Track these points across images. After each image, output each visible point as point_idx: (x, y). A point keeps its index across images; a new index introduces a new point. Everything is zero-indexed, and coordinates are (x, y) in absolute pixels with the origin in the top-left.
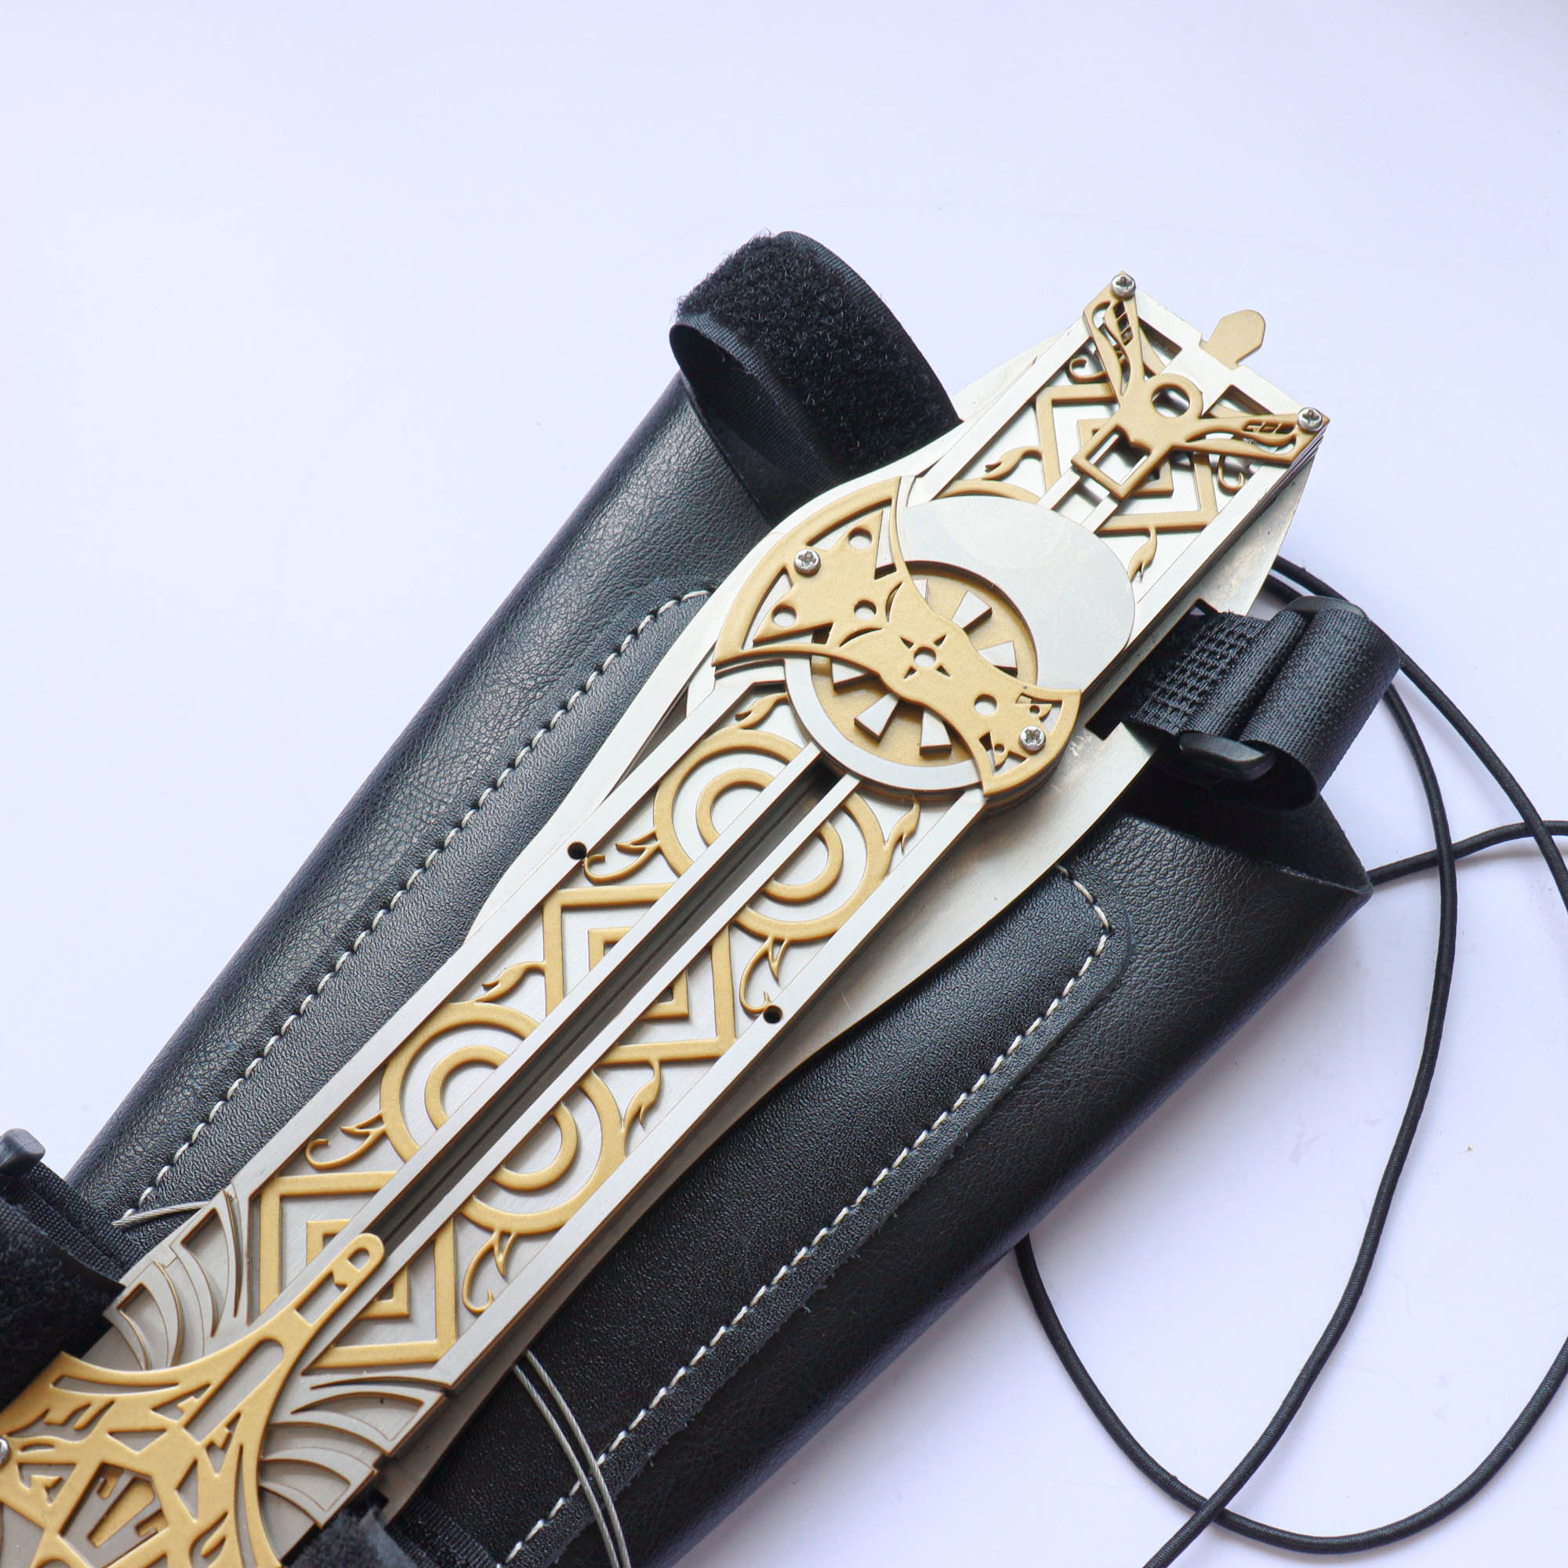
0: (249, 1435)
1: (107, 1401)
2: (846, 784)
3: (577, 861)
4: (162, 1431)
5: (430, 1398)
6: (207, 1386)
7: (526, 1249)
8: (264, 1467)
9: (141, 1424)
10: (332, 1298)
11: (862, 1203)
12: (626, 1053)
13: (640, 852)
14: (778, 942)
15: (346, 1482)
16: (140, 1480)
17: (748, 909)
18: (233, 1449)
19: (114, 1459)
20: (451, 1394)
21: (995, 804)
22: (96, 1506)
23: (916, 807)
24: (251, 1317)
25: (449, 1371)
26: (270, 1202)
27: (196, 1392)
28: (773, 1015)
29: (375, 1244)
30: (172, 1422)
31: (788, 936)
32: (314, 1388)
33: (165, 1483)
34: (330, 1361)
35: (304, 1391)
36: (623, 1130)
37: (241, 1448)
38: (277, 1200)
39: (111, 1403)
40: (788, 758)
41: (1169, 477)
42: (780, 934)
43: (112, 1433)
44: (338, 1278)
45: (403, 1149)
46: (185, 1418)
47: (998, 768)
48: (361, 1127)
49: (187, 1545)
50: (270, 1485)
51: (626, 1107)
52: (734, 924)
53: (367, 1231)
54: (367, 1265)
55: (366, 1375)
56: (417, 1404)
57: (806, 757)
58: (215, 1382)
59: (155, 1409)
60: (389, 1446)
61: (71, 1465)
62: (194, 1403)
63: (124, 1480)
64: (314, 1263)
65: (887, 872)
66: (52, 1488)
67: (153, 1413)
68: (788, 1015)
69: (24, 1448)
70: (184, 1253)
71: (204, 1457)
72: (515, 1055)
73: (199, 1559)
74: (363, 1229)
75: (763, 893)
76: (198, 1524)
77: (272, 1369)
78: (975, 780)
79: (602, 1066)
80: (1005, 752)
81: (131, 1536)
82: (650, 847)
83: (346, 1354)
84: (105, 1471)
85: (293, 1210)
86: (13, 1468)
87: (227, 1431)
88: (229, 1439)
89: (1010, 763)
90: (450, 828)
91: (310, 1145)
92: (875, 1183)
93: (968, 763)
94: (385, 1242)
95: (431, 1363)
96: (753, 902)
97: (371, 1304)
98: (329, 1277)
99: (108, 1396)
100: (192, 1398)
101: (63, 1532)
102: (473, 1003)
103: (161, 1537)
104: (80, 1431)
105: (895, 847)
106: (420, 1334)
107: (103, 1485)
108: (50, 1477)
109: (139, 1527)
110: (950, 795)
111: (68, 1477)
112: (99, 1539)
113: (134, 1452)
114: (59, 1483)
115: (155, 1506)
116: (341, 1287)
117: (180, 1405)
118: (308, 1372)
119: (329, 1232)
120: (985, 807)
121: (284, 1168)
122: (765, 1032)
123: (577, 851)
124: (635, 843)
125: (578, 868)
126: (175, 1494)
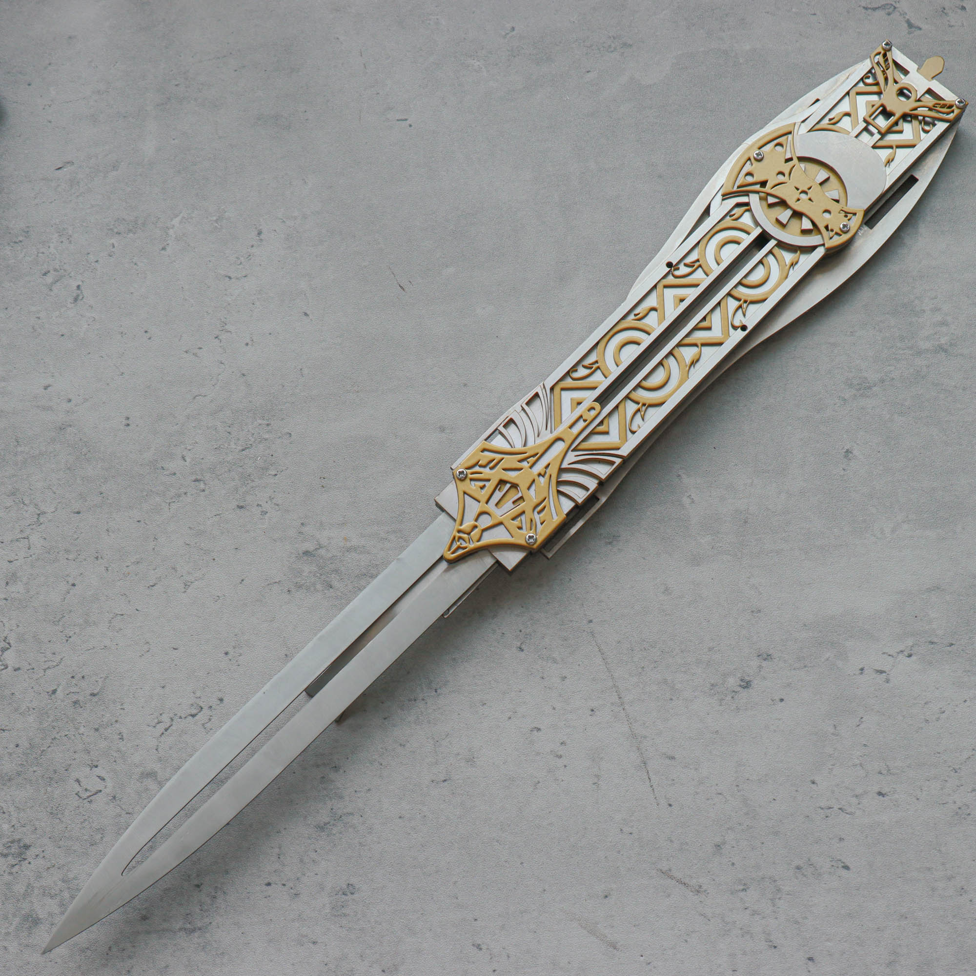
0: (553, 471)
1: (500, 459)
2: (772, 243)
3: (669, 269)
4: (521, 469)
5: (618, 461)
6: (538, 454)
7: (651, 411)
8: (559, 483)
9: (514, 466)
10: (581, 424)
12: (688, 341)
13: (693, 266)
14: (745, 301)
15: (587, 489)
16: (514, 486)
17: (734, 289)
18: (547, 476)
19: (505, 478)
20: (625, 460)
21: (829, 252)
22: (498, 495)
23: (799, 252)
24: (551, 432)
25: (625, 451)
26: (557, 390)
27: (533, 456)
28: (744, 328)
29: (597, 406)
30: (525, 464)
31: (749, 299)
32: (575, 456)
33: (523, 486)
34: (580, 447)
35: (571, 457)
36: (688, 368)
37: (551, 476)
38: (559, 390)
39: (503, 459)
40: (750, 232)
41: (902, 125)
42: (746, 299)
43: (503, 469)
44: (584, 417)
45: (605, 373)
46: (529, 465)
47: (831, 238)
48: (590, 365)
49: (531, 508)
50: (558, 489)
51: (688, 360)
52: (729, 295)
53: (593, 401)
54: (593, 413)
55: (594, 452)
56: (612, 463)
57: (756, 232)
58: (540, 452)
59: (519, 461)
60: (603, 477)
61: (489, 480)
62: (532, 460)
63: (508, 486)
64: (574, 412)
65: (787, 277)
66: (482, 488)
67: (518, 463)
68: (751, 327)
69: (472, 473)
70: (526, 407)
71: (536, 478)
72: (647, 341)
73: (536, 512)
74: (592, 401)
75: (740, 283)
76: (536, 501)
77: (560, 447)
78: (821, 242)
79: (679, 345)
80: (834, 232)
81: (513, 506)
82: (697, 265)
83: (585, 445)
84: (502, 482)
85: (564, 393)
86: (468, 481)
87: (545, 470)
88: (545, 473)
89: (835, 237)
91: (571, 370)
93: (819, 236)
94: (601, 405)
95: (618, 449)
96: (736, 286)
97: (595, 427)
98: (581, 417)
99: (501, 456)
100: (532, 458)
101: (487, 502)
102: (630, 321)
103: (522, 506)
104: (491, 468)
105: (790, 267)
106: (613, 438)
107: (500, 487)
108: (481, 484)
109: (514, 502)
110: (812, 249)
111: (487, 484)
112: (499, 505)
113: (512, 476)
114: (484, 486)
115: (520, 495)
116: (585, 421)
117: (528, 460)
118: (574, 450)
119: (580, 401)
120: (825, 253)
121: (562, 379)
122: (740, 335)
123: (669, 265)
124: (692, 262)
125: (670, 271)
126: (527, 490)
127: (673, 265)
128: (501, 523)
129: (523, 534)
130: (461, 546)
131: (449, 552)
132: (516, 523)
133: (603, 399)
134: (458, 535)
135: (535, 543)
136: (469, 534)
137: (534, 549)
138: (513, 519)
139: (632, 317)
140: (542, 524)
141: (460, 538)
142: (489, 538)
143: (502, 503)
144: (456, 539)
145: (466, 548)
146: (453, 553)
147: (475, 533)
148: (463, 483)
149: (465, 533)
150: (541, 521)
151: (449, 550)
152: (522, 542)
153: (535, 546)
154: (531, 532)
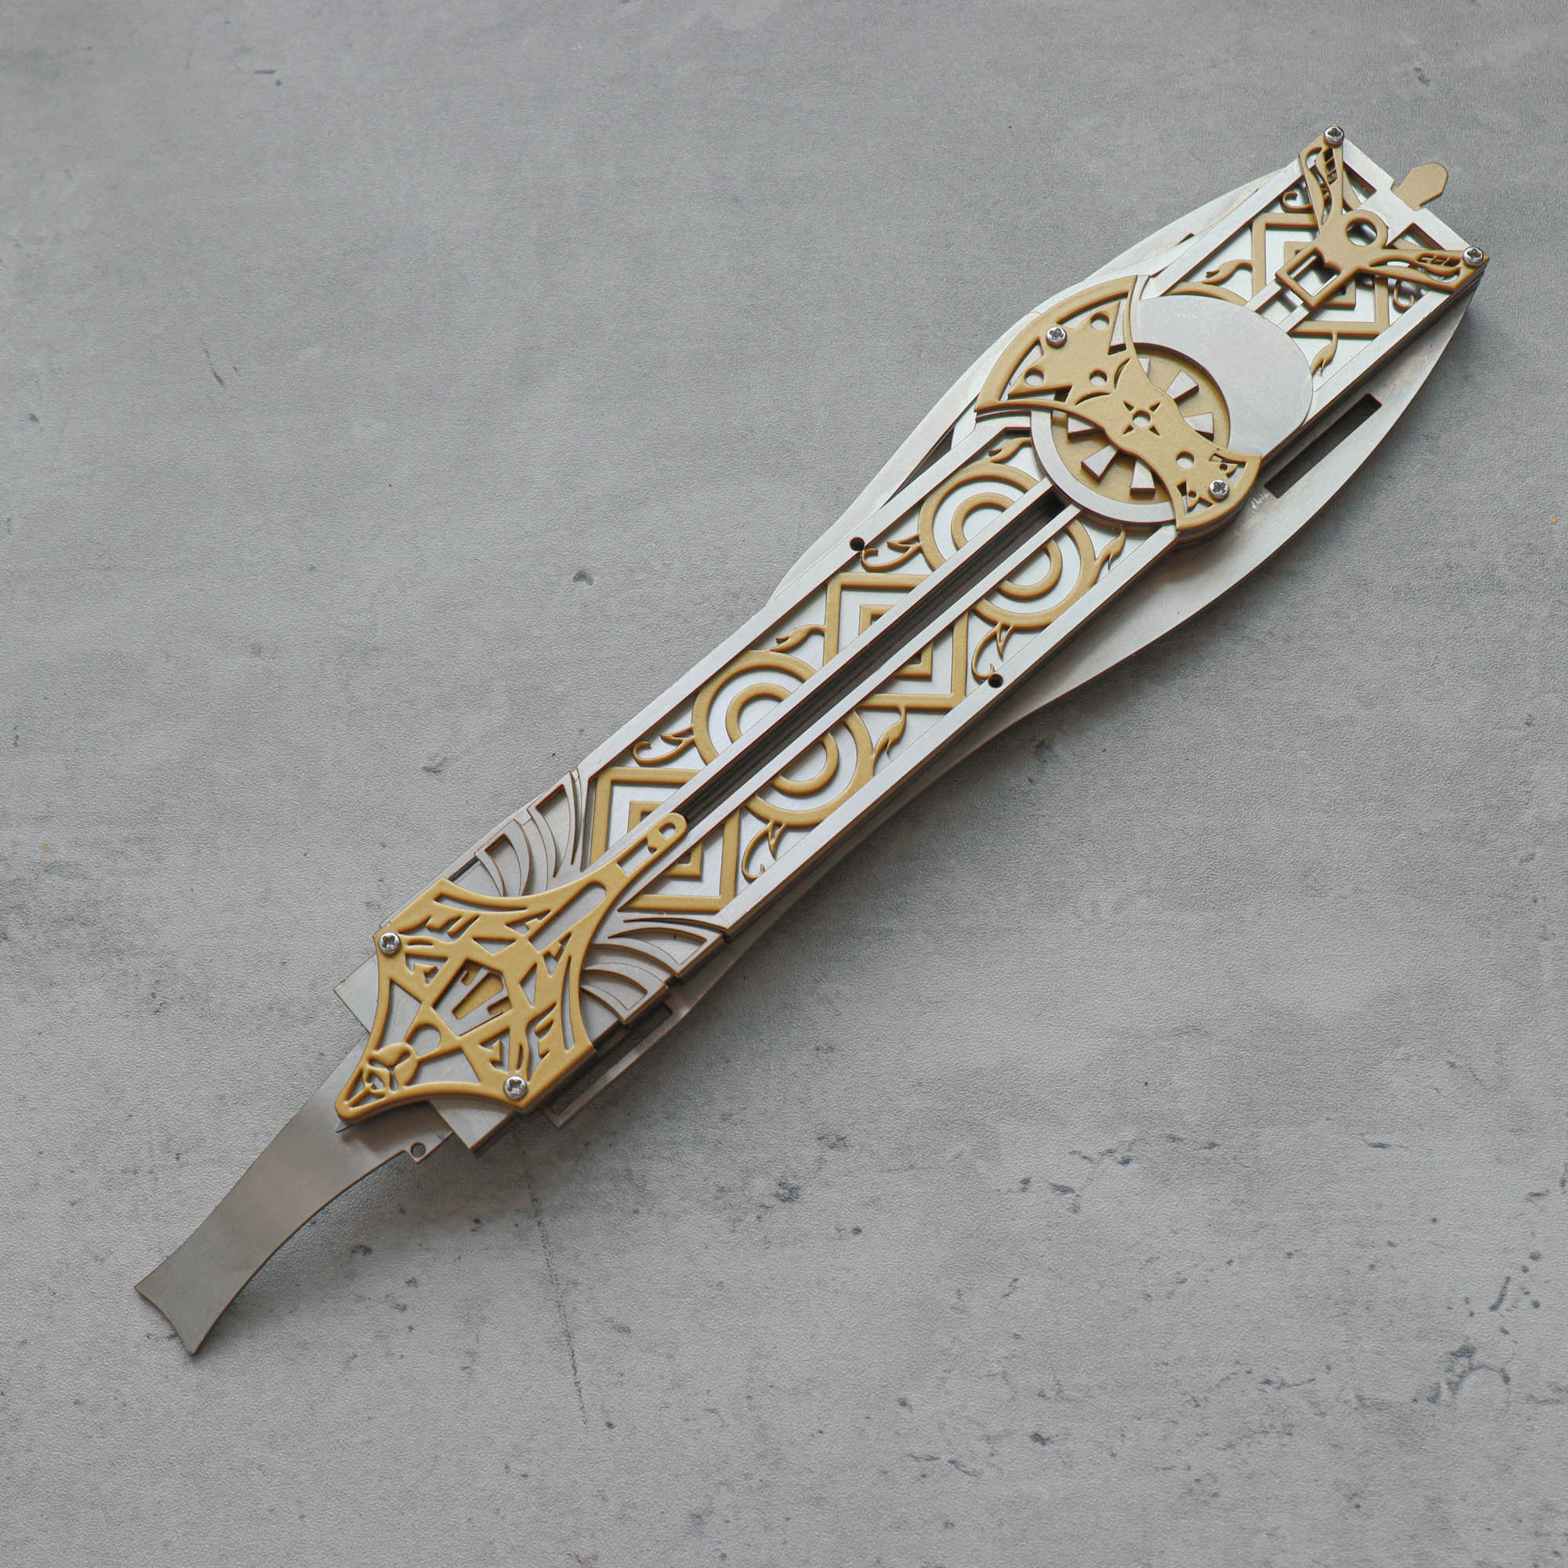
0: (576, 950)
1: (471, 917)
2: (1070, 512)
3: (856, 552)
4: (512, 941)
5: (711, 937)
6: (548, 911)
7: (791, 838)
8: (585, 975)
9: (497, 934)
10: (644, 857)
12: (880, 699)
13: (905, 550)
14: (1005, 627)
15: (644, 991)
16: (495, 975)
17: (985, 601)
18: (563, 959)
19: (476, 957)
20: (728, 938)
22: (461, 991)
23: (1123, 534)
24: (583, 868)
25: (728, 918)
26: (604, 784)
27: (539, 916)
28: (995, 681)
29: (680, 821)
30: (522, 934)
31: (1013, 623)
32: (625, 922)
33: (512, 977)
34: (639, 903)
35: (618, 922)
36: (873, 756)
37: (570, 959)
38: (608, 784)
39: (477, 917)
40: (1027, 488)
41: (1352, 293)
42: (1007, 621)
43: (475, 939)
44: (651, 843)
45: (706, 754)
46: (529, 933)
47: (1190, 510)
48: (676, 736)
49: (524, 1023)
50: (586, 987)
51: (877, 740)
52: (972, 611)
53: (674, 811)
54: (670, 835)
55: (665, 916)
56: (700, 940)
57: (1040, 488)
58: (554, 909)
59: (509, 925)
60: (678, 969)
61: (443, 959)
62: (536, 923)
63: (483, 973)
64: (632, 831)
65: (1095, 582)
66: (429, 974)
67: (505, 928)
68: (1007, 682)
69: (412, 943)
70: (537, 815)
71: (541, 961)
72: (796, 693)
73: (533, 1035)
74: (672, 810)
75: (997, 590)
76: (534, 1009)
77: (597, 901)
78: (1171, 518)
79: (861, 707)
80: (1197, 498)
81: (486, 1015)
82: (913, 547)
83: (649, 900)
84: (469, 965)
85: (618, 791)
86: (402, 957)
87: (560, 945)
88: (561, 951)
89: (1199, 507)
91: (636, 745)
93: (1167, 504)
94: (688, 821)
95: (713, 912)
96: (989, 595)
97: (673, 865)
98: (645, 841)
99: (473, 912)
100: (536, 920)
101: (436, 1005)
102: (768, 652)
103: (506, 1017)
104: (455, 935)
105: (1103, 564)
106: (708, 889)
107: (467, 975)
108: (428, 966)
109: (491, 1009)
110: (1145, 530)
111: (441, 967)
112: (461, 1013)
113: (488, 955)
114: (434, 971)
115: (504, 994)
116: (652, 850)
117: (527, 923)
118: (625, 908)
119: (647, 808)
120: (1175, 540)
121: (618, 760)
122: (988, 694)
123: (857, 544)
124: (902, 543)
125: (857, 557)
126: (519, 986)
127: (866, 544)
128: (457, 1051)
129: (501, 1076)
130: (373, 1091)
131: (346, 1103)
132: (492, 1051)
133: (692, 809)
134: (369, 1067)
135: (523, 1096)
136: (391, 1067)
137: (519, 1108)
138: (485, 1043)
139: (771, 644)
140: (542, 1056)
141: (372, 1076)
142: (432, 1080)
143: (467, 1007)
144: (365, 1076)
145: (381, 1096)
146: (354, 1105)
147: (404, 1068)
148: (391, 962)
149: (384, 1065)
150: (542, 1051)
151: (348, 1097)
152: (497, 1092)
153: (522, 1103)
154: (517, 1072)
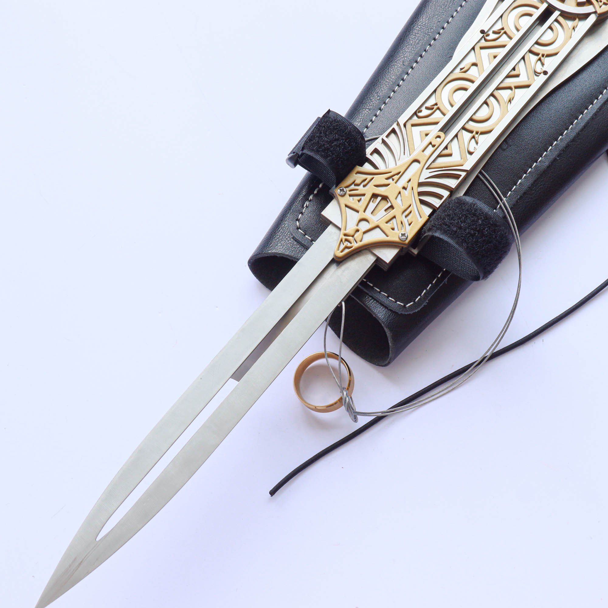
0: (414, 184)
1: (371, 178)
2: (557, 13)
3: (483, 35)
4: (389, 185)
5: (463, 174)
6: (400, 173)
7: (483, 137)
8: (420, 193)
9: (383, 183)
10: (431, 149)
11: (571, 129)
12: (502, 85)
13: (500, 33)
15: (442, 196)
16: (385, 198)
18: (410, 188)
19: (376, 192)
20: (469, 173)
21: (600, 18)
22: (372, 206)
23: (577, 20)
24: (408, 156)
25: (468, 166)
27: (397, 174)
28: (545, 73)
29: (442, 134)
30: (391, 182)
31: (546, 54)
32: (430, 172)
33: (392, 197)
35: (427, 173)
36: (507, 104)
37: (412, 188)
38: (410, 126)
39: (373, 178)
42: (544, 53)
43: (374, 186)
44: (433, 143)
46: (395, 181)
47: (600, 7)
48: (431, 106)
49: (400, 213)
50: (420, 198)
51: (506, 99)
54: (439, 140)
55: (444, 169)
56: (459, 176)
57: (544, 6)
58: (402, 171)
59: (386, 179)
60: (453, 187)
61: (364, 195)
63: (379, 199)
64: (424, 141)
65: (571, 37)
66: (359, 201)
68: (549, 73)
69: (350, 191)
70: (387, 140)
71: (402, 190)
72: (472, 87)
73: (404, 216)
76: (403, 208)
78: (594, 10)
79: (498, 88)
80: (602, 3)
81: (385, 213)
83: (435, 165)
84: (375, 196)
85: (414, 128)
86: (347, 196)
87: (407, 184)
88: (408, 186)
89: (603, 6)
90: (436, 34)
91: (417, 112)
92: (574, 124)
93: (591, 6)
94: (444, 133)
95: (462, 165)
97: (442, 151)
98: (431, 143)
99: (371, 176)
100: (396, 176)
101: (364, 211)
102: (457, 73)
103: (392, 213)
104: (364, 186)
106: (455, 159)
107: (373, 200)
108: (359, 198)
109: (386, 210)
110: (585, 16)
111: (363, 198)
112: (373, 213)
113: (381, 191)
114: (361, 199)
115: (389, 204)
116: (434, 146)
117: (393, 178)
118: (427, 169)
119: (427, 132)
120: (596, 19)
121: (411, 118)
122: (543, 78)
123: (482, 32)
124: (498, 30)
125: (482, 37)
126: (395, 200)
127: (486, 32)
128: (378, 227)
129: (396, 233)
130: (348, 246)
131: (339, 251)
132: (390, 225)
133: (445, 129)
134: (344, 237)
135: (407, 238)
136: (353, 236)
137: (405, 244)
138: (387, 222)
139: (458, 70)
140: (410, 225)
141: (346, 240)
142: (369, 238)
143: (375, 211)
144: (343, 240)
145: (352, 247)
146: (342, 252)
147: (358, 236)
148: (344, 198)
149: (349, 236)
150: (409, 223)
151: (338, 249)
152: (396, 239)
153: (407, 241)
154: (402, 231)
